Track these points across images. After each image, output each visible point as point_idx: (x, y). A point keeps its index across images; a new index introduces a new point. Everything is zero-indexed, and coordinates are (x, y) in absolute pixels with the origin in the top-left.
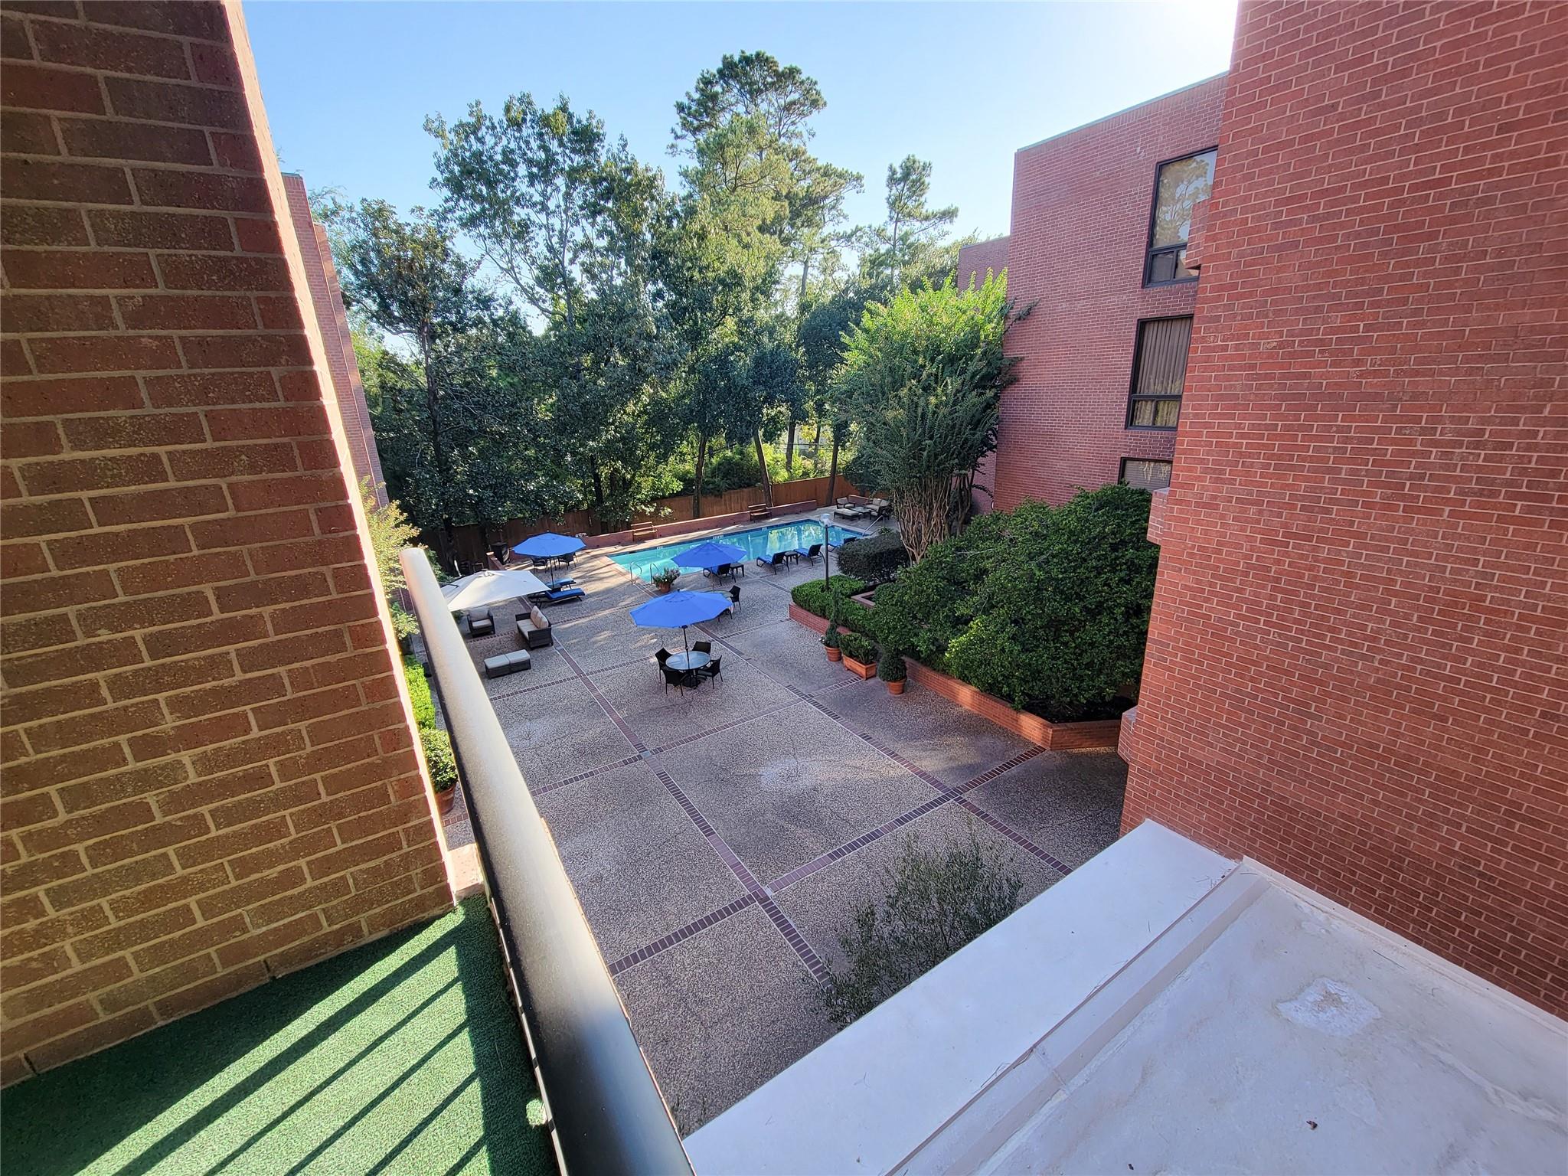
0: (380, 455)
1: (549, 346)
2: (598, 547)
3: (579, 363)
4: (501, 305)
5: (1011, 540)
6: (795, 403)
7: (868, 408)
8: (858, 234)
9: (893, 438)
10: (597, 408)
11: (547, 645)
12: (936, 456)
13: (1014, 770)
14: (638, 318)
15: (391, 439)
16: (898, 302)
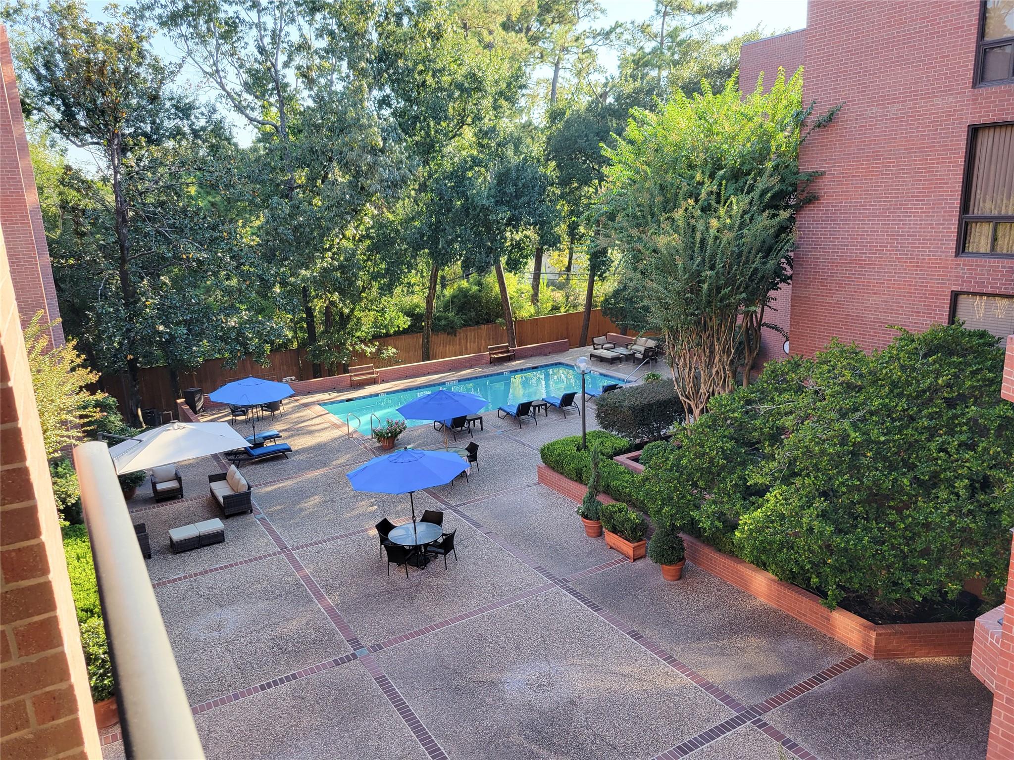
0: (57, 285)
1: (257, 160)
2: (309, 393)
3: (292, 179)
4: (203, 114)
5: (816, 392)
6: (543, 225)
7: (635, 232)
8: (618, 30)
9: (666, 268)
10: (312, 231)
11: (243, 513)
12: (719, 289)
13: (828, 684)
14: (361, 128)
15: (71, 266)
16: (670, 110)
